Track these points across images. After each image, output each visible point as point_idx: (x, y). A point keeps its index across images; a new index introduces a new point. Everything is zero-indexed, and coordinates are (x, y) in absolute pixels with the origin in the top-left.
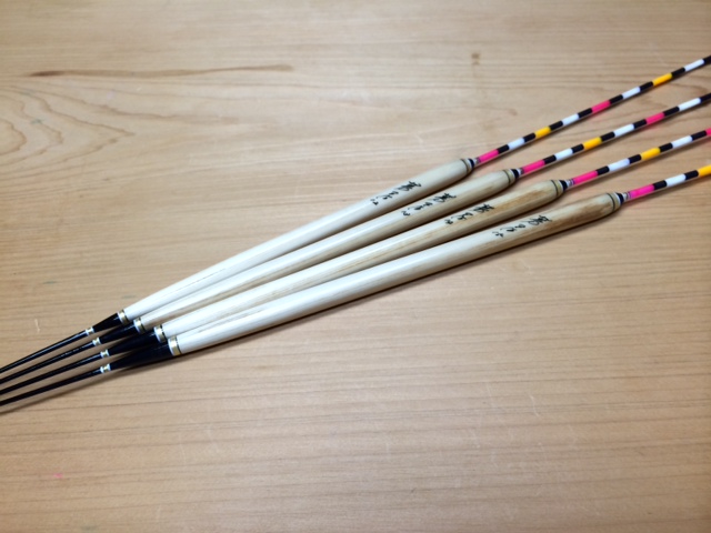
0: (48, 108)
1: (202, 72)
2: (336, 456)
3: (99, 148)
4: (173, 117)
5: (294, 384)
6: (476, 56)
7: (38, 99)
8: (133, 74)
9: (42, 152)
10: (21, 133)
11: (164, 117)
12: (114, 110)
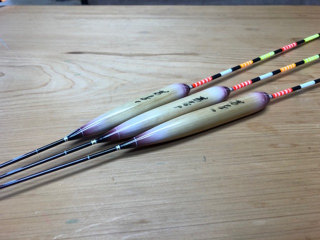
0: (82, 69)
1: (156, 55)
4: (149, 74)
7: (74, 64)
8: (121, 55)
9: (86, 89)
10: (71, 80)
11: (145, 75)
12: (117, 70)
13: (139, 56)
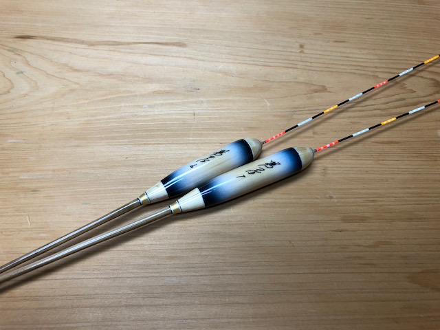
0: (28, 64)
1: (129, 44)
2: (219, 318)
3: (64, 95)
4: (110, 75)
5: (192, 269)
6: (302, 46)
8: (83, 42)
9: (25, 95)
10: (10, 80)
11: (105, 75)
12: (71, 68)
13: (105, 45)
